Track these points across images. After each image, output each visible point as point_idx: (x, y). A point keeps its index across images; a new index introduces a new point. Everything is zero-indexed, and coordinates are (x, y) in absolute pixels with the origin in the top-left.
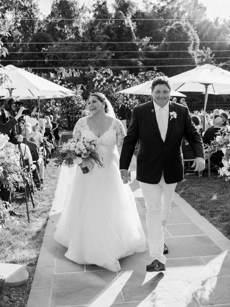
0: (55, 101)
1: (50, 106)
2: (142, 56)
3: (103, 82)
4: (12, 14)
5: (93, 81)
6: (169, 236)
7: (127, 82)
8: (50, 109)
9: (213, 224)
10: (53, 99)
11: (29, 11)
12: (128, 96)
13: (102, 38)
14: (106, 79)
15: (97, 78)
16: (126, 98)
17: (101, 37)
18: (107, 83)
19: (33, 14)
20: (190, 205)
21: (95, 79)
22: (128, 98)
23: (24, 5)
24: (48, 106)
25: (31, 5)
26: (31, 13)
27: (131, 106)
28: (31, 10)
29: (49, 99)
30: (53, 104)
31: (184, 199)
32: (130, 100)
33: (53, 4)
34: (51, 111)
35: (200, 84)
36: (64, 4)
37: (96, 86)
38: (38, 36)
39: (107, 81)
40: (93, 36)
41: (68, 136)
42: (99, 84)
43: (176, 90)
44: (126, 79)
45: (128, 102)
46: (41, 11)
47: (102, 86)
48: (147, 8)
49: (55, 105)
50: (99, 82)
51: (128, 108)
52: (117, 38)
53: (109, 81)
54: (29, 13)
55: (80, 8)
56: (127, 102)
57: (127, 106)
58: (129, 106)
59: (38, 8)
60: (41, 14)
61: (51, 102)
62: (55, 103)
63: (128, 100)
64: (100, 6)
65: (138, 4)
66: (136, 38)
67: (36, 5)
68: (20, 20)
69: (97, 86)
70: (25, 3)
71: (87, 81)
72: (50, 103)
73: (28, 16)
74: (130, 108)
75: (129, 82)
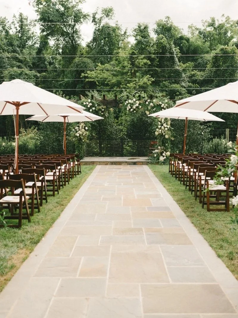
0: (84, 125)
1: (79, 130)
2: (184, 82)
3: (136, 106)
4: (54, 40)
5: (126, 104)
6: (169, 282)
7: (162, 106)
8: (79, 133)
9: (230, 270)
10: (82, 122)
11: (71, 37)
12: (163, 121)
13: (143, 63)
14: (139, 103)
15: (130, 101)
16: (160, 123)
17: (141, 62)
18: (140, 107)
19: (75, 40)
20: (208, 244)
21: (127, 102)
22: (163, 123)
23: (66, 31)
24: (77, 130)
25: (73, 31)
26: (73, 38)
27: (165, 131)
28: (73, 37)
29: (78, 123)
30: (82, 128)
31: (203, 236)
32: (165, 125)
33: (95, 30)
34: (80, 135)
35: (229, 101)
36: (105, 29)
37: (128, 109)
38: (78, 62)
39: (140, 104)
40: (133, 60)
41: (96, 163)
42: (132, 108)
43: (205, 111)
44: (160, 103)
45: (163, 127)
46: (82, 37)
47: (134, 110)
48: (193, 34)
49: (85, 129)
50: (132, 105)
51: (163, 134)
52: (158, 63)
53: (143, 104)
54: (71, 39)
55: (123, 33)
56: (161, 127)
57: (162, 132)
58: (163, 131)
59: (80, 34)
60: (82, 40)
61: (81, 126)
62: (85, 127)
63: (162, 125)
64: (141, 31)
65: (183, 29)
66: (178, 63)
67: (78, 31)
68: (61, 46)
69: (130, 109)
70: (67, 29)
71: (119, 104)
72: (79, 127)
73: (70, 42)
74: (164, 134)
75: (164, 106)
